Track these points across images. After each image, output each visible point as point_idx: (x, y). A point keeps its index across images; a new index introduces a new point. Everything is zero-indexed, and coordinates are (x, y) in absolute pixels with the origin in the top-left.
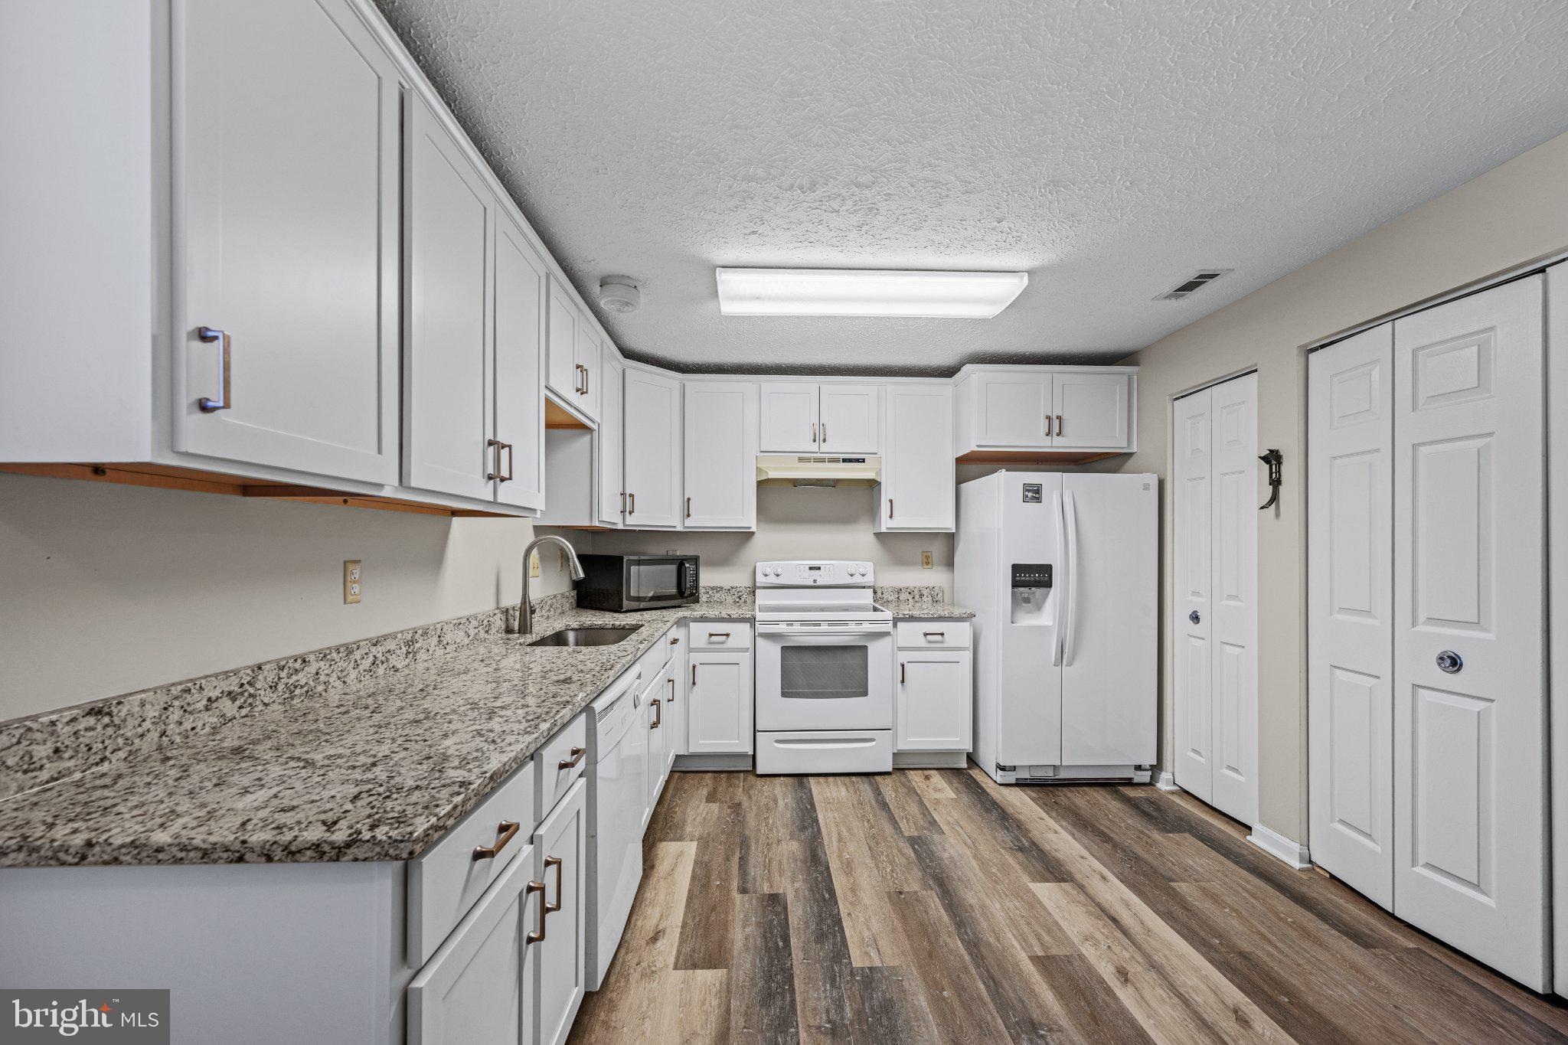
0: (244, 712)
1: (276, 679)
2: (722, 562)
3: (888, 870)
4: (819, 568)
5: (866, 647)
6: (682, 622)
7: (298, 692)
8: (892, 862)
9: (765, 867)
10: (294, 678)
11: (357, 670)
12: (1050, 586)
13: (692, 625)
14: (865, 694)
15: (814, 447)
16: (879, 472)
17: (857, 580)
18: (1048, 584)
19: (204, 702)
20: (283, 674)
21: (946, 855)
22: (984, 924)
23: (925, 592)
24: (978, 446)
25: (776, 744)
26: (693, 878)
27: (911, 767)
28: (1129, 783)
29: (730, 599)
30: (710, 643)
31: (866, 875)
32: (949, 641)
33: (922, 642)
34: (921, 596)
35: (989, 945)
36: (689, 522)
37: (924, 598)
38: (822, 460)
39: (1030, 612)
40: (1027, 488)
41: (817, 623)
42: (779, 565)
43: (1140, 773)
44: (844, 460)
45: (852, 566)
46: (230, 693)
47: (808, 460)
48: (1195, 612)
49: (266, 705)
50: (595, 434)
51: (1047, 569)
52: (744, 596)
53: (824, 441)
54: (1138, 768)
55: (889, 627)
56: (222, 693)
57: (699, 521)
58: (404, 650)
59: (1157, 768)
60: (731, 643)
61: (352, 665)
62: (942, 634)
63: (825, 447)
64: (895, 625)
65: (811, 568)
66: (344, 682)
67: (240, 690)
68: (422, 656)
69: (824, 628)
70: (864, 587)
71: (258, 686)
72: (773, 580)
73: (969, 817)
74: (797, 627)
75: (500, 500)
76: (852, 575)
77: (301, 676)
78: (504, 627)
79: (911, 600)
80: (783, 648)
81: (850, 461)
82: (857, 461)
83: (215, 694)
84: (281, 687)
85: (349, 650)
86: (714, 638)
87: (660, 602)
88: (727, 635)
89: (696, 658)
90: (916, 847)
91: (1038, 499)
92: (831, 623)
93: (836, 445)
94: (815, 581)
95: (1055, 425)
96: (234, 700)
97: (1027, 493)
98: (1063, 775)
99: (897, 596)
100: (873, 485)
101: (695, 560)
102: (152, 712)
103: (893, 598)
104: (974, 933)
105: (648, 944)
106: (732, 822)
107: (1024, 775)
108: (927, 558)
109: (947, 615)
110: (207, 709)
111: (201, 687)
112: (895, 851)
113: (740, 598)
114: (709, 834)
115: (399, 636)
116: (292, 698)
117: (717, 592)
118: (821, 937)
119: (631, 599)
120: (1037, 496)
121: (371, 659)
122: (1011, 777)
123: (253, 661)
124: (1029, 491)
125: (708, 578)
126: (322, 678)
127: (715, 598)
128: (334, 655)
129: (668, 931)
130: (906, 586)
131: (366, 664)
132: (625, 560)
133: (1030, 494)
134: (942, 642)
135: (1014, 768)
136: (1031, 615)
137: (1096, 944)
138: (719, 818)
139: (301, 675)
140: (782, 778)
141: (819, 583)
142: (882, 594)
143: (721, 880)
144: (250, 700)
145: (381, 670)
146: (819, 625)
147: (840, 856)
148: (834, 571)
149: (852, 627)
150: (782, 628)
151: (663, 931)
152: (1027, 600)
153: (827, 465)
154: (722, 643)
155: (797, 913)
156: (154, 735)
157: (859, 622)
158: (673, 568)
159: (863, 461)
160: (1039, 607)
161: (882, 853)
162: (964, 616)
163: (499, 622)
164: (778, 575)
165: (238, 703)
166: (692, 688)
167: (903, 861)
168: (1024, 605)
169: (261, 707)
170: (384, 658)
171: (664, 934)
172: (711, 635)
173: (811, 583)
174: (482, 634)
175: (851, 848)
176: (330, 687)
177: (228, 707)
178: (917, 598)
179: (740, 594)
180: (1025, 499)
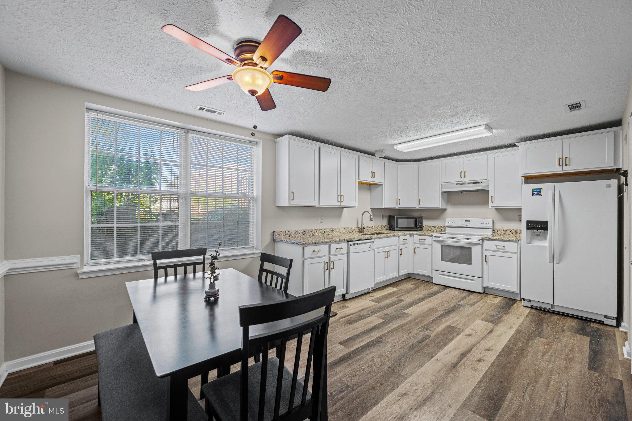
3: (439, 306)
4: (469, 221)
5: (471, 248)
6: (411, 235)
7: (311, 234)
8: (443, 305)
12: (548, 230)
13: (415, 236)
14: (471, 263)
15: (461, 180)
16: (488, 186)
17: (484, 225)
18: (547, 229)
20: (309, 231)
21: (463, 309)
24: (522, 174)
25: (439, 275)
26: (390, 293)
27: (494, 294)
28: (601, 323)
30: (420, 242)
32: (507, 249)
33: (495, 248)
36: (420, 206)
38: (463, 184)
39: (541, 240)
41: (453, 238)
42: (453, 220)
43: (606, 319)
44: (473, 183)
45: (483, 220)
46: (302, 232)
47: (458, 184)
50: (383, 186)
51: (546, 223)
52: (443, 230)
53: (465, 177)
54: (606, 317)
55: (480, 242)
57: (424, 205)
59: (619, 320)
60: (426, 242)
62: (504, 246)
63: (465, 179)
65: (466, 221)
68: (335, 233)
69: (456, 240)
70: (488, 228)
72: (451, 224)
74: (446, 239)
75: (341, 205)
76: (482, 224)
77: (312, 232)
78: (358, 231)
80: (442, 245)
81: (475, 183)
82: (478, 183)
85: (320, 230)
86: (421, 240)
87: (408, 229)
88: (425, 240)
89: (416, 246)
91: (540, 194)
92: (458, 238)
93: (469, 178)
95: (563, 161)
97: (534, 192)
99: (504, 232)
100: (487, 192)
101: (422, 218)
106: (409, 290)
107: (535, 304)
108: (520, 218)
109: (505, 239)
113: (441, 230)
114: (403, 289)
115: (330, 229)
119: (397, 227)
120: (540, 193)
122: (529, 304)
123: (305, 229)
124: (535, 191)
125: (426, 223)
128: (317, 230)
130: (509, 229)
131: (323, 232)
132: (396, 217)
133: (536, 193)
134: (504, 249)
135: (530, 301)
136: (541, 241)
140: (440, 286)
141: (468, 226)
142: (498, 231)
143: (395, 295)
145: (326, 234)
146: (454, 239)
148: (476, 222)
149: (465, 241)
150: (441, 239)
152: (538, 235)
153: (467, 185)
154: (423, 242)
157: (468, 239)
158: (413, 220)
159: (481, 182)
160: (546, 238)
162: (513, 240)
163: (356, 230)
164: (453, 223)
166: (415, 254)
167: (447, 306)
168: (536, 237)
170: (326, 232)
172: (420, 239)
173: (465, 226)
174: (351, 231)
177: (302, 234)
178: (514, 234)
179: (442, 229)
180: (533, 195)
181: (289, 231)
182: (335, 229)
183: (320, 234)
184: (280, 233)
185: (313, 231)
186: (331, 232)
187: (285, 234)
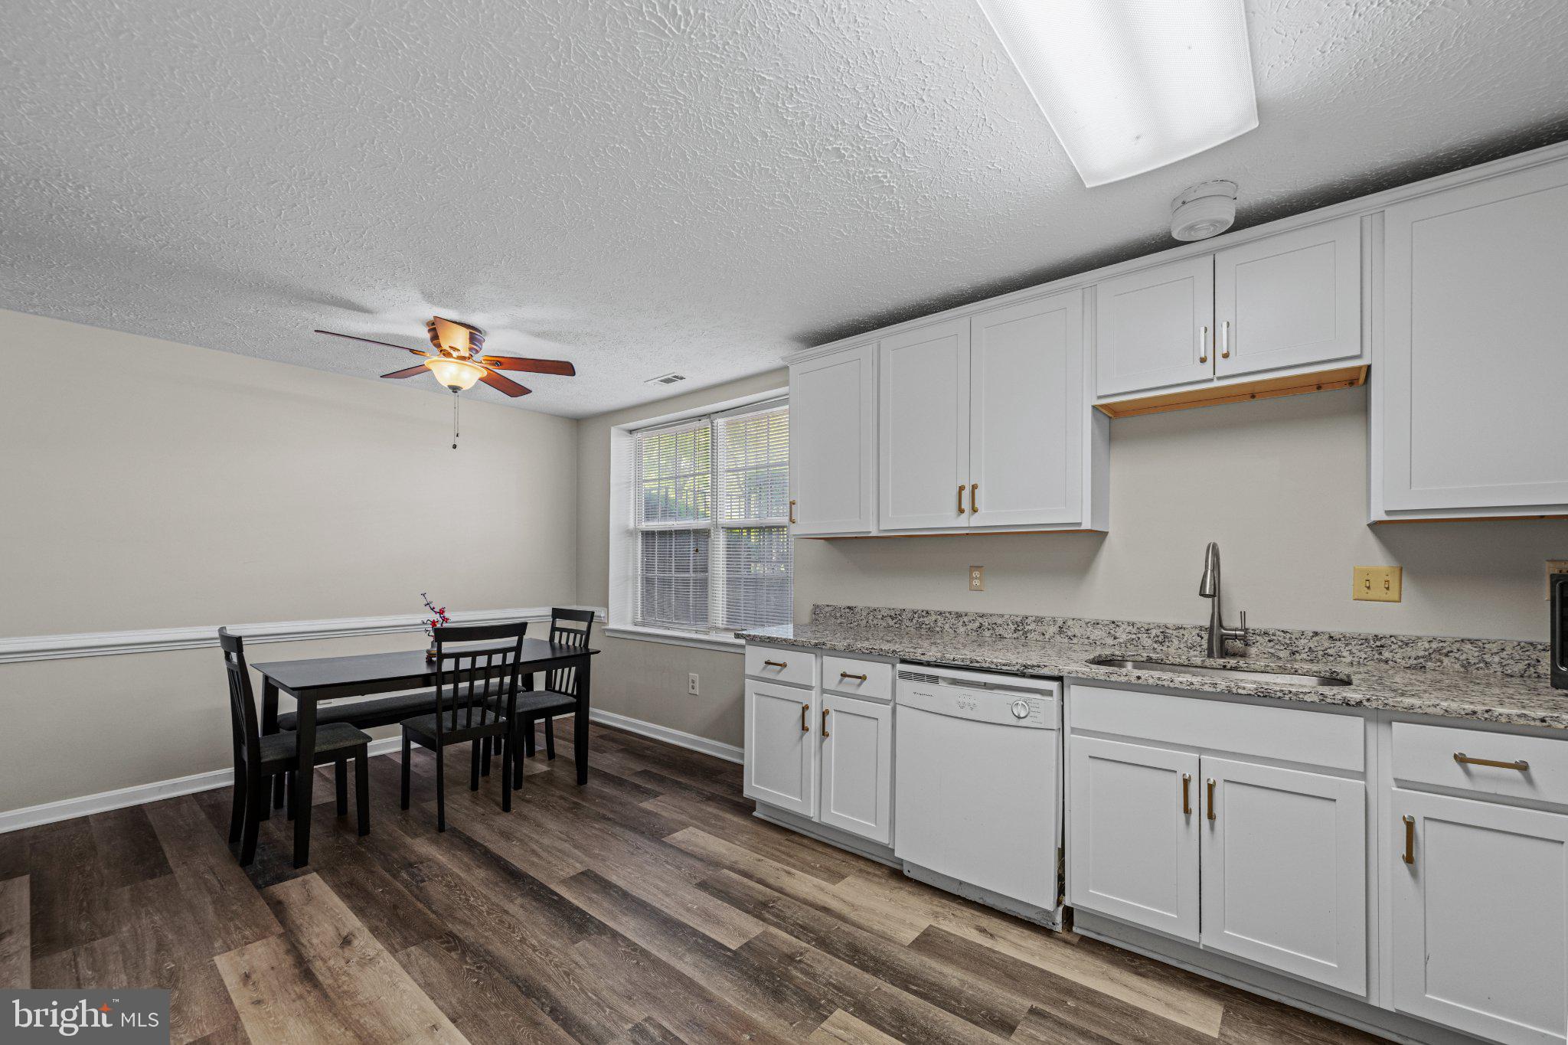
0: (897, 626)
1: (912, 617)
7: (924, 626)
10: (921, 619)
20: (916, 616)
46: (891, 616)
49: (907, 626)
56: (889, 615)
58: (1013, 627)
61: (961, 623)
66: (954, 631)
67: (895, 616)
71: (904, 617)
77: (928, 620)
84: (914, 621)
85: (959, 615)
102: (864, 614)
110: (882, 619)
111: (881, 610)
115: (1006, 617)
116: (921, 628)
121: (977, 624)
123: (902, 607)
126: (939, 624)
128: (947, 615)
131: (975, 626)
139: (925, 619)
156: (864, 622)
165: (894, 621)
170: (989, 627)
177: (891, 623)
181: (849, 608)
182: (1039, 620)
183: (962, 630)
184: (827, 609)
185: (934, 618)
186: (1016, 630)
187: (838, 615)
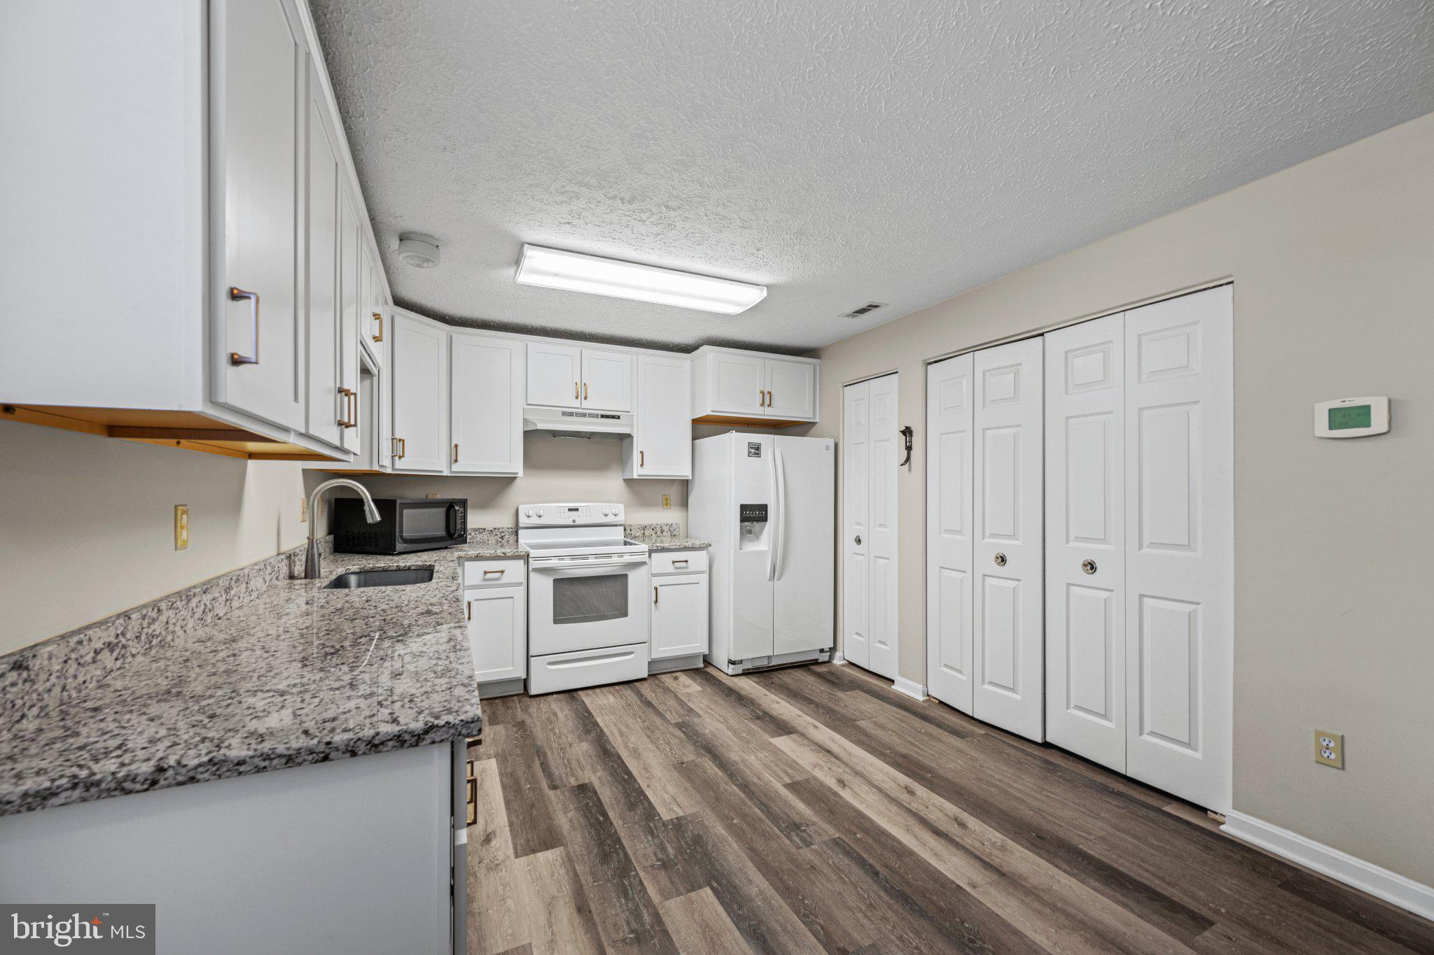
0: (119, 664)
1: (140, 630)
2: (487, 504)
3: (668, 749)
4: (577, 510)
5: (626, 576)
7: (154, 642)
8: (669, 743)
9: (566, 766)
10: (152, 627)
11: (193, 619)
12: (766, 520)
13: (467, 564)
14: (625, 615)
15: (576, 403)
16: (632, 427)
17: (611, 519)
18: (765, 519)
19: (92, 654)
20: (145, 624)
21: (707, 731)
22: (748, 772)
23: (665, 528)
24: (713, 411)
25: (549, 667)
26: (504, 787)
27: (664, 671)
28: (816, 662)
29: (492, 540)
30: (485, 580)
31: (651, 755)
33: (671, 569)
34: (662, 531)
35: (755, 784)
36: (456, 468)
37: (665, 534)
38: (584, 415)
39: (752, 540)
40: (751, 446)
41: (584, 557)
42: (541, 507)
43: (823, 654)
44: (603, 416)
45: (606, 507)
46: (109, 644)
47: (571, 414)
48: (858, 537)
49: (133, 656)
50: (375, 379)
51: (764, 508)
52: (507, 536)
53: (586, 398)
54: (822, 651)
55: (645, 558)
56: (104, 644)
57: (468, 465)
58: (224, 597)
59: (833, 650)
60: (505, 579)
61: (190, 614)
62: (686, 561)
63: (586, 404)
64: (650, 556)
65: (570, 510)
66: (185, 631)
67: (117, 641)
68: (236, 603)
69: (592, 560)
70: (616, 525)
71: (128, 636)
72: (535, 521)
73: (716, 702)
74: (568, 562)
75: (345, 446)
76: (606, 515)
77: (157, 626)
78: (287, 573)
79: (654, 535)
80: (555, 581)
81: (608, 417)
82: (613, 417)
83: (99, 645)
84: (143, 637)
85: (188, 597)
86: (489, 576)
87: (429, 545)
88: (502, 572)
89: (471, 595)
90: (684, 729)
91: (758, 454)
92: (597, 556)
93: (595, 403)
94: (574, 521)
95: (767, 398)
96: (112, 651)
97: (751, 449)
98: (774, 662)
99: (642, 532)
100: (625, 438)
101: (463, 503)
102: (56, 666)
103: (639, 534)
104: (743, 779)
105: (482, 845)
106: (522, 737)
107: (748, 666)
108: (667, 500)
110: (94, 661)
111: (90, 639)
112: (668, 735)
113: (502, 538)
114: (503, 751)
115: (221, 582)
116: (150, 648)
117: (480, 533)
118: (632, 806)
119: (406, 541)
120: (758, 452)
121: (203, 607)
122: (739, 669)
123: (124, 609)
125: (475, 520)
126: (171, 628)
127: (478, 539)
129: (498, 832)
130: (650, 523)
131: (199, 612)
132: (398, 504)
133: (753, 451)
134: (686, 568)
135: (741, 662)
136: (753, 542)
137: (821, 768)
138: (507, 736)
139: (156, 624)
140: (554, 696)
141: (577, 523)
142: (631, 530)
143: (530, 783)
144: (123, 652)
145: (209, 619)
146: (587, 558)
147: (626, 747)
148: (591, 512)
149: (615, 559)
150: (554, 563)
151: (494, 833)
152: (750, 532)
153: (587, 419)
154: (497, 579)
155: (607, 794)
157: (621, 555)
158: (441, 511)
159: (619, 418)
160: (758, 537)
161: (659, 738)
162: (699, 545)
163: (280, 569)
164: (540, 516)
167: (676, 741)
168: (748, 535)
169: (130, 659)
170: (210, 607)
171: (495, 835)
172: (486, 573)
173: (571, 523)
175: (633, 739)
176: (176, 637)
178: (659, 533)
179: (503, 534)
180: (750, 454)
182: (236, 578)
185: (163, 617)
